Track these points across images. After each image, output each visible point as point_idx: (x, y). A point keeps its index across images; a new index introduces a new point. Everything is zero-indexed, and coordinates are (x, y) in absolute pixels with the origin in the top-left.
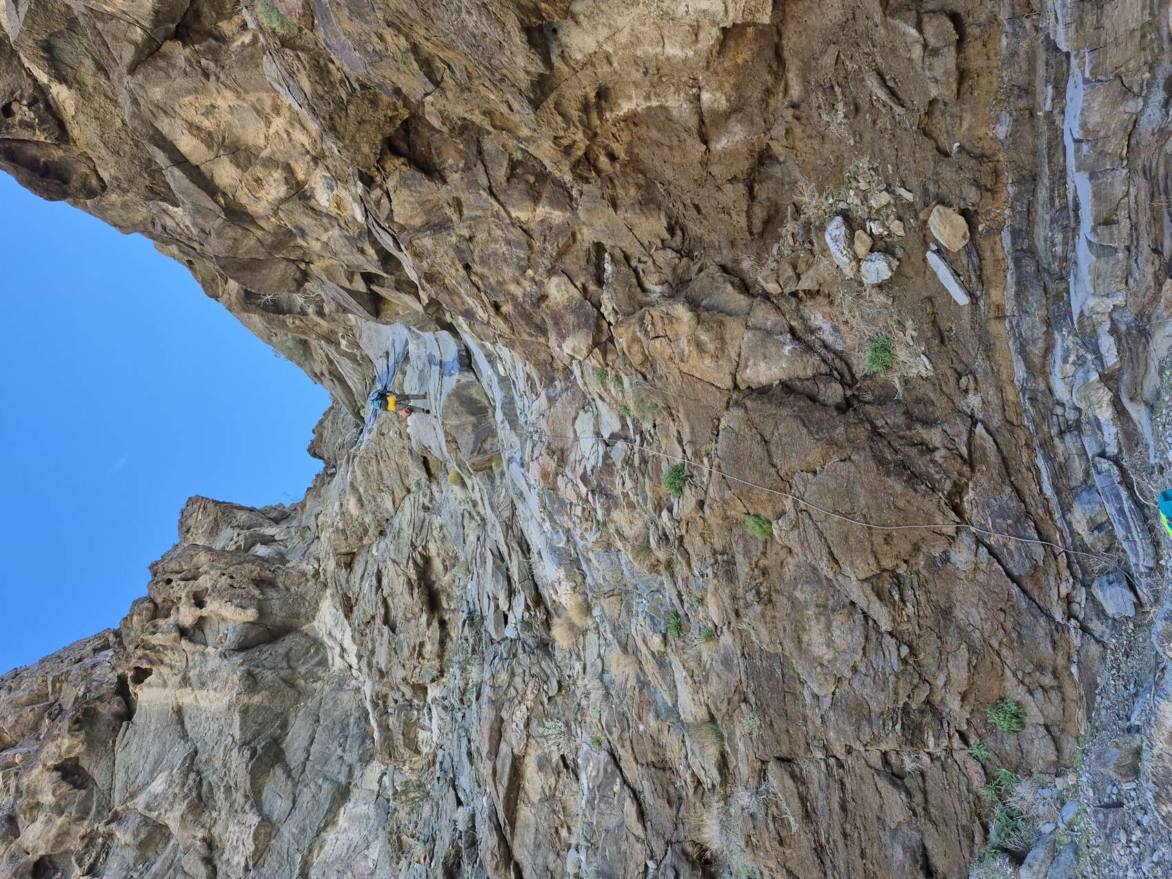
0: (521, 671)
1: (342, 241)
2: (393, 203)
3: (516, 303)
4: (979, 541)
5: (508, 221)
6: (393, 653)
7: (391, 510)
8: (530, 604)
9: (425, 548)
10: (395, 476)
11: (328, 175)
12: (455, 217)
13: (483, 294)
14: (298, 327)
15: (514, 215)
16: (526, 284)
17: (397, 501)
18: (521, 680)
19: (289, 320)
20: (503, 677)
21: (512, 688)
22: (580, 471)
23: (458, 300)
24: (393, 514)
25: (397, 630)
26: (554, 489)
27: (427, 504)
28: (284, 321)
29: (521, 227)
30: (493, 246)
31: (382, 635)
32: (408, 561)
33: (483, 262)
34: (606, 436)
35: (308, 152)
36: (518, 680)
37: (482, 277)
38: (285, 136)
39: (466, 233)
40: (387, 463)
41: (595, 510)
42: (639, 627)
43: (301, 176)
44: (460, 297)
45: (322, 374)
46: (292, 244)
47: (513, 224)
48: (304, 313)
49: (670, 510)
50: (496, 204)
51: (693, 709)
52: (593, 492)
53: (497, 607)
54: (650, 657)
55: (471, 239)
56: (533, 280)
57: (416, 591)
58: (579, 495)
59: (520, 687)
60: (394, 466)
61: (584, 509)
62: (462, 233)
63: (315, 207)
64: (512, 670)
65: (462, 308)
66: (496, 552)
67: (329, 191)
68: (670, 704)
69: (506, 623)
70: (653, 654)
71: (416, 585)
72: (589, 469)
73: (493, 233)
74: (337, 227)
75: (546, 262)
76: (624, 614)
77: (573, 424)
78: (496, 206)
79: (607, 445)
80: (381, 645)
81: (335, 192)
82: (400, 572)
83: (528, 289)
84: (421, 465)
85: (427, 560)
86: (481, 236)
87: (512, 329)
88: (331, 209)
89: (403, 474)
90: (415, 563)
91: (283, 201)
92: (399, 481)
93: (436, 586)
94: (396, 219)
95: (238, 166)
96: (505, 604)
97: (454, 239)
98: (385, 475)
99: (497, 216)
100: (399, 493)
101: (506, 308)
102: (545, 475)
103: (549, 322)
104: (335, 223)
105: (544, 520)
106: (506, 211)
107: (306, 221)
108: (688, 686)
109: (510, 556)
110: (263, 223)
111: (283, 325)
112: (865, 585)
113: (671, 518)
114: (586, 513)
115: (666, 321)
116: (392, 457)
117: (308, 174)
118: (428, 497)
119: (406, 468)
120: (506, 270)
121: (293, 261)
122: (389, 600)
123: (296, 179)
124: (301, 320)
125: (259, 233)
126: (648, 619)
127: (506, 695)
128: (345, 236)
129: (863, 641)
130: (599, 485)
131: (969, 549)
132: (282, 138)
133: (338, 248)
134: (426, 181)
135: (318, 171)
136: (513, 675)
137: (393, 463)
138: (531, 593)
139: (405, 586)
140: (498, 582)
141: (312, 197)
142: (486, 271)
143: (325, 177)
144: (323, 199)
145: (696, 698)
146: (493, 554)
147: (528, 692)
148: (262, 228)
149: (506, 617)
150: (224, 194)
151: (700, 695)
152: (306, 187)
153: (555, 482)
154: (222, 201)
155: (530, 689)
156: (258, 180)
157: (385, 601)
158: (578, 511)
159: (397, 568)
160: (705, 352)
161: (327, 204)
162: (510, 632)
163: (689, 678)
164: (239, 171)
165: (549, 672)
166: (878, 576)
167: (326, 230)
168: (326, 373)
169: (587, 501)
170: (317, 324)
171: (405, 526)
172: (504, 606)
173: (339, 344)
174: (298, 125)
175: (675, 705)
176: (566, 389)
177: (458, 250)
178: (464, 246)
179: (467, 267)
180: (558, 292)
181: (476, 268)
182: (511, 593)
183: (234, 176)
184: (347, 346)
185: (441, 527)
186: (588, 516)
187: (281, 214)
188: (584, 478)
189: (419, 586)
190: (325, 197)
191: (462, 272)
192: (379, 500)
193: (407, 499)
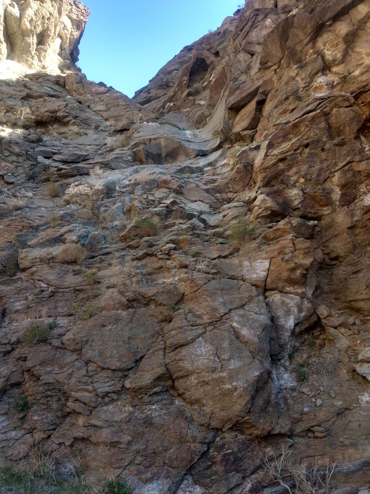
0: (20, 161)
1: (295, 87)
2: (346, 109)
3: (283, 171)
4: (209, 445)
5: (333, 170)
6: (9, 96)
7: (95, 109)
8: (63, 171)
9: (74, 124)
10: (116, 114)
11: (335, 84)
12: (336, 141)
13: (293, 152)
14: (182, 82)
15: (336, 174)
16: (294, 178)
17: (101, 113)
18: (14, 160)
19: (186, 78)
20: (17, 150)
21: (9, 154)
22: (178, 201)
23: (279, 140)
24: (93, 109)
25: (22, 100)
26: (158, 187)
27: (100, 128)
28: (186, 75)
29: (328, 177)
30: (318, 161)
31: (19, 91)
32: (67, 113)
33: (311, 155)
34: (203, 216)
35: (350, 74)
36: (14, 158)
37: (301, 154)
38: (360, 62)
39: (327, 146)
40: (124, 110)
41: (156, 207)
42: (78, 229)
43: (334, 69)
44: (283, 142)
45: (149, 93)
46: (291, 62)
47: (331, 173)
48: (188, 87)
49: (175, 249)
50: (343, 164)
51: (29, 258)
52: (167, 207)
53: (55, 154)
54: (58, 234)
55: (323, 150)
56: (297, 181)
57: (50, 115)
58: (161, 199)
59: (10, 159)
60: (122, 113)
61: (154, 201)
62: (327, 145)
63: (317, 75)
64: (21, 156)
65: (274, 142)
66: (87, 157)
67: (325, 83)
68: (29, 243)
69: (45, 158)
70: (62, 235)
71: (53, 115)
72: (180, 206)
73: (326, 162)
74: (304, 86)
75: (308, 190)
76: (84, 221)
77: (199, 200)
78: (341, 165)
79: (198, 217)
80: (14, 90)
81: (326, 87)
82: (61, 107)
83: (292, 179)
84: (124, 127)
85: (66, 124)
86: (323, 155)
87: (267, 168)
88: (316, 84)
89: (117, 118)
90: (66, 117)
91: (323, 58)
92: (112, 115)
93: (50, 127)
94: (335, 110)
95: (347, 35)
96: (58, 158)
97: (324, 139)
98: (117, 108)
99: (336, 164)
100: (106, 115)
101: (281, 166)
102: (166, 182)
103: (275, 188)
104: (306, 85)
105: (130, 181)
106: (338, 170)
107: (309, 69)
108: (45, 255)
109: (90, 164)
110: (310, 45)
111: (184, 75)
112: (165, 369)
113: (171, 249)
114: (152, 203)
115: (306, 250)
116: (128, 113)
117: (336, 73)
118: (104, 129)
119: (120, 120)
120: (305, 167)
121: (280, 62)
122: (42, 99)
123: (333, 66)
124: (185, 85)
125: (305, 41)
126: (85, 234)
127: (5, 149)
128: (298, 90)
129: (114, 368)
130: (173, 211)
131: (205, 438)
132: (359, 61)
133: (291, 85)
134: (357, 128)
135: (337, 78)
136: (18, 155)
137: (124, 113)
138: (70, 173)
139: (52, 109)
140: (70, 156)
141: (323, 74)
142: (305, 155)
143: (334, 82)
144: (321, 80)
145: (38, 260)
146: (87, 155)
147: (7, 164)
148: (307, 45)
149: (48, 158)
150: (331, 25)
151: (39, 263)
152: (328, 72)
153: (163, 187)
154: (328, 23)
155: (9, 164)
156: (337, 45)
157: (40, 97)
158: (151, 198)
159: (63, 106)
160: (291, 272)
161: (318, 81)
162: (40, 159)
163: (51, 256)
164: (344, 35)
165: (19, 178)
166: (171, 378)
167: (302, 80)
168: (149, 95)
169: (160, 203)
170: (182, 92)
171: (87, 114)
172: (56, 157)
173: (170, 102)
174: (365, 70)
175: (30, 246)
176: (217, 199)
177: (318, 141)
178: (321, 144)
179: (307, 146)
180: (295, 194)
181: (307, 150)
182: (64, 162)
183: (341, 32)
184: (169, 106)
185: (86, 134)
186: (151, 203)
187: (315, 56)
188: (174, 203)
189: (52, 117)
190: (322, 81)
191: (306, 142)
192: (101, 103)
193: (102, 118)
